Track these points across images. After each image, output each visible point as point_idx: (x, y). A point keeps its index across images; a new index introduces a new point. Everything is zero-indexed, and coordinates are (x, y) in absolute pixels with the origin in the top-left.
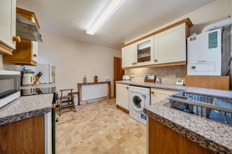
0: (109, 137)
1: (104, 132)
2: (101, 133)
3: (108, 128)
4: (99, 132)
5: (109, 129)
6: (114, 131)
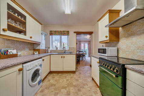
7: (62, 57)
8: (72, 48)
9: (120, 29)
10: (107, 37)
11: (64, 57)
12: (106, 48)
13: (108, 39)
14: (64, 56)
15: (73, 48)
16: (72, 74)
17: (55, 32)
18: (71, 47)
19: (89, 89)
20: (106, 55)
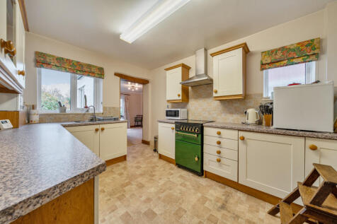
0: (141, 186)
1: (148, 191)
2: (153, 190)
3: (143, 198)
4: (156, 190)
5: (141, 197)
6: (133, 195)
7: (97, 130)
8: (110, 108)
9: (190, 88)
10: (179, 96)
11: (103, 129)
12: (179, 109)
13: (180, 98)
14: (101, 126)
15: (114, 108)
16: (120, 164)
17: (60, 60)
18: (107, 106)
19: (162, 169)
20: (179, 118)
